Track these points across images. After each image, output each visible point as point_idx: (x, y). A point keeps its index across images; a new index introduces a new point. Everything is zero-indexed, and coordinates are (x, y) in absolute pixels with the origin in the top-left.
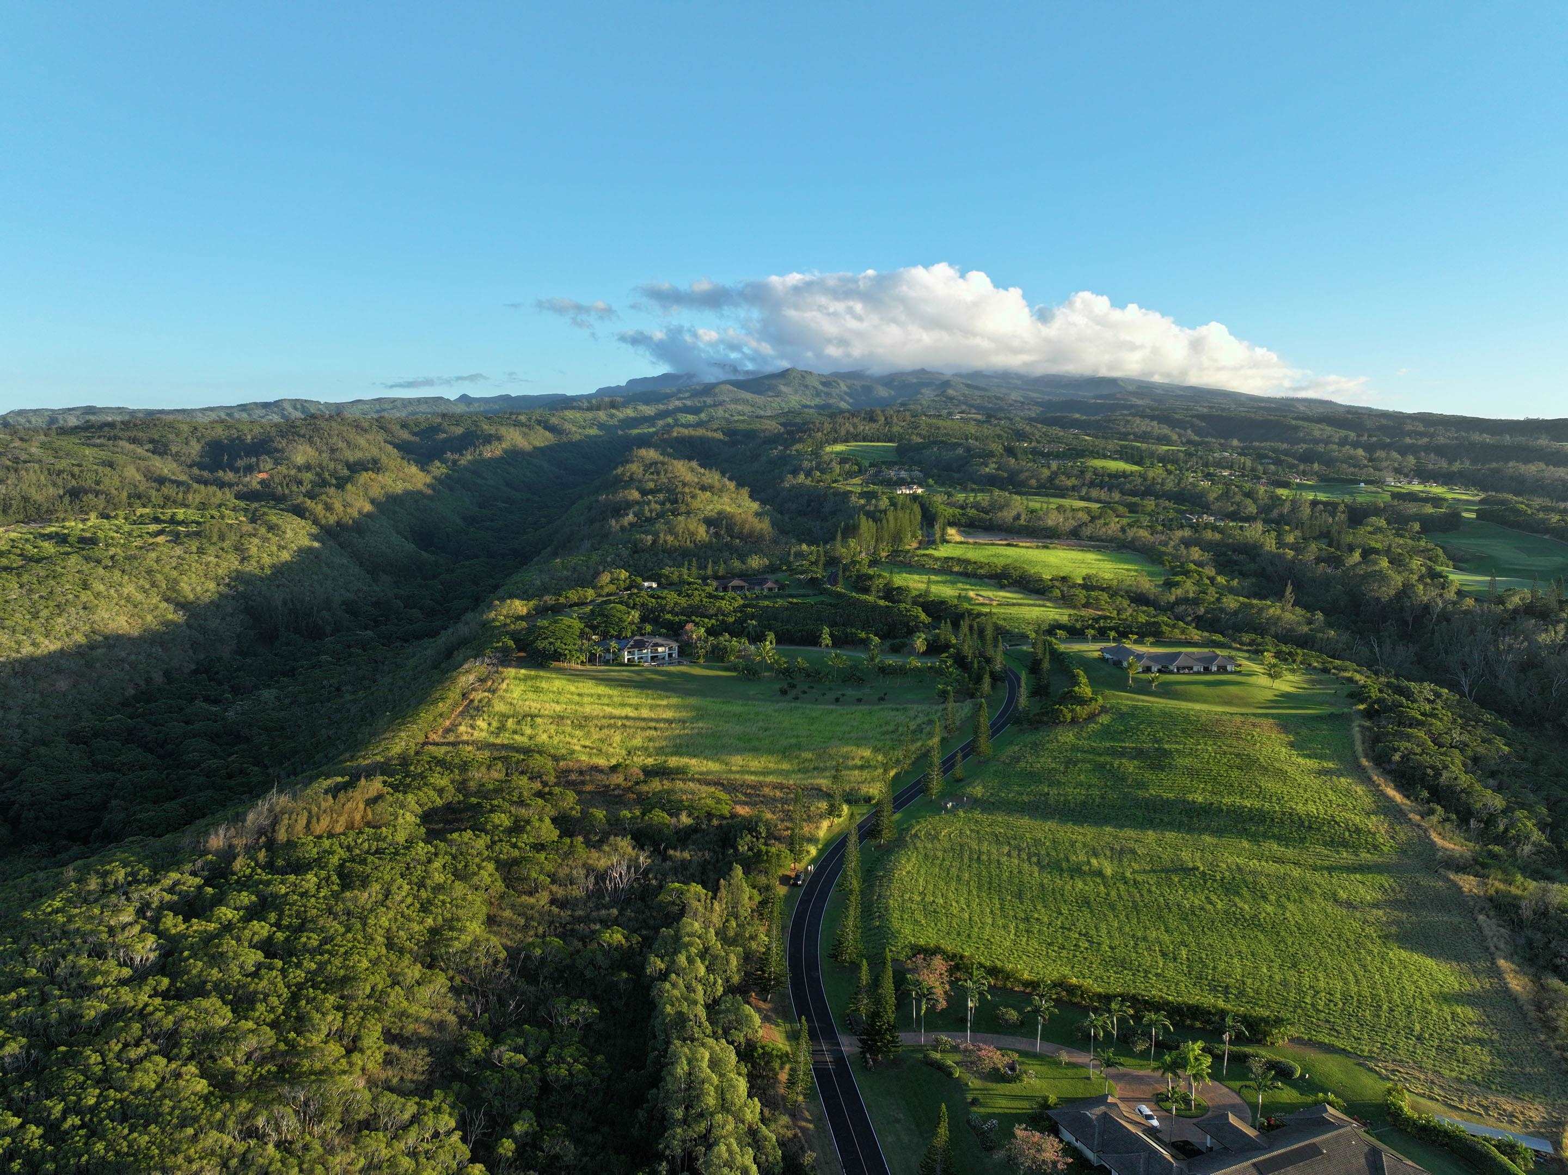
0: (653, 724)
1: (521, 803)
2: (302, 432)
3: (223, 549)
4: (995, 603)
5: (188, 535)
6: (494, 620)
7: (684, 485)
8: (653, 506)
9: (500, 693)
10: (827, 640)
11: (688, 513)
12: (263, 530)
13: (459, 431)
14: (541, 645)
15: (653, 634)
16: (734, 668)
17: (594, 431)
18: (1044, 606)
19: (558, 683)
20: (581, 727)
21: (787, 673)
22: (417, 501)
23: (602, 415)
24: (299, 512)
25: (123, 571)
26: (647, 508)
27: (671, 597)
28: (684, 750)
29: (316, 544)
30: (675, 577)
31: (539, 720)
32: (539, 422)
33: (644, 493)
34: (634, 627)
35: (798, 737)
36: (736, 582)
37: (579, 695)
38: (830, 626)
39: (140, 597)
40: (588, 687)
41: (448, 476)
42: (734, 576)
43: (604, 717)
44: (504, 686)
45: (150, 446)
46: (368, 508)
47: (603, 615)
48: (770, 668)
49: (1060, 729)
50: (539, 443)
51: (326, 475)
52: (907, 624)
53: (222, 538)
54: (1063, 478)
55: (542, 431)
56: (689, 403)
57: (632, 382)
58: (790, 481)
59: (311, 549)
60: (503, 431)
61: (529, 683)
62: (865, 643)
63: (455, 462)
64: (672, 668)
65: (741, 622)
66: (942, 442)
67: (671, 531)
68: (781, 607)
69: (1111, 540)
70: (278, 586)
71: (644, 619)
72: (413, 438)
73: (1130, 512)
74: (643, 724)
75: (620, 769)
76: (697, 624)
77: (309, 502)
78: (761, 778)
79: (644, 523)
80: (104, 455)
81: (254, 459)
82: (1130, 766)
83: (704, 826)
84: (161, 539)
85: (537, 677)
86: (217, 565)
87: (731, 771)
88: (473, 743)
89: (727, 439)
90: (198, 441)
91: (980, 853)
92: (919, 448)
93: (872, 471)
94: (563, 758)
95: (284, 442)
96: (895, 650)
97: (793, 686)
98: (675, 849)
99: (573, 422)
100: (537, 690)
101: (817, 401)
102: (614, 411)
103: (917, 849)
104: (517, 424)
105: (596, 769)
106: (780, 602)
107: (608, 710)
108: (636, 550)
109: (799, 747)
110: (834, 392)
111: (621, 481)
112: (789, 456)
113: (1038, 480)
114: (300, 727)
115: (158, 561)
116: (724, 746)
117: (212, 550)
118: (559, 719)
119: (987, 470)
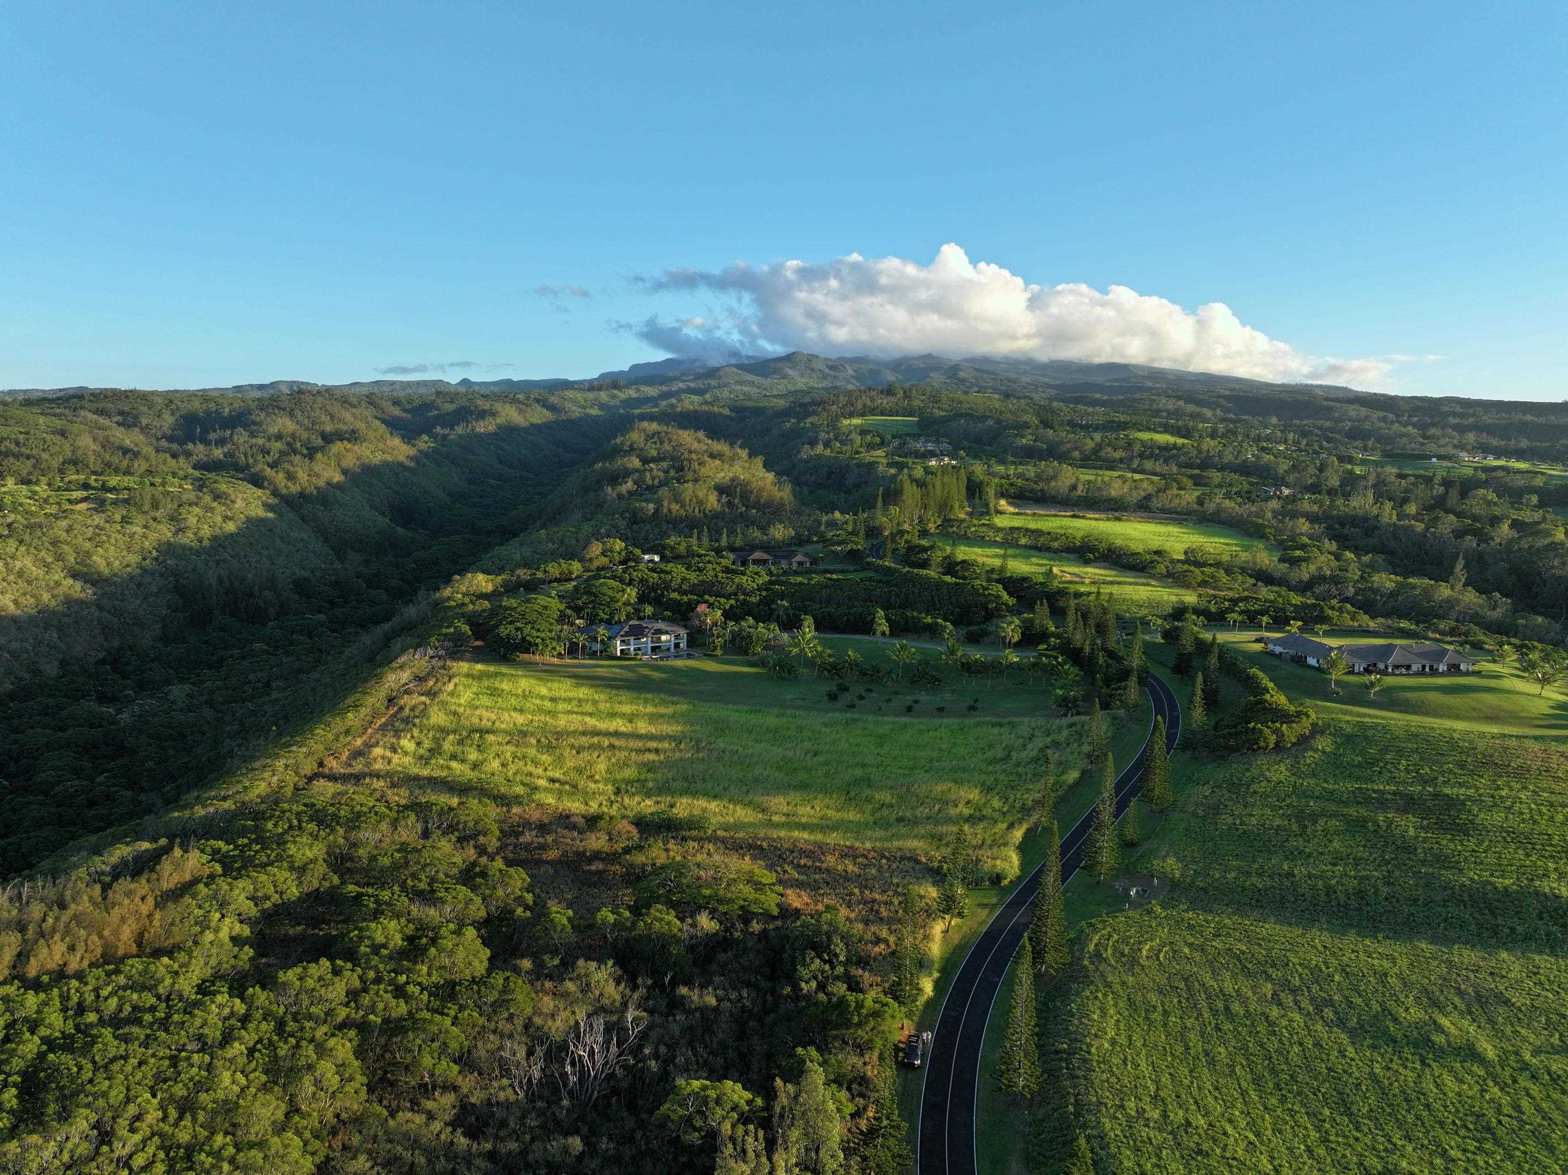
0: (653, 744)
1: (428, 897)
2: (283, 405)
3: (155, 519)
4: (1087, 581)
5: (115, 503)
6: (449, 599)
7: (690, 452)
8: (655, 472)
9: (443, 697)
10: (882, 625)
11: (696, 481)
12: (207, 499)
13: (451, 407)
14: (504, 631)
15: (654, 617)
16: (763, 663)
17: (594, 412)
18: (1148, 585)
19: (525, 684)
20: (550, 748)
21: (834, 670)
22: (397, 475)
23: (603, 396)
24: (257, 481)
25: (21, 542)
26: (648, 474)
27: (678, 571)
28: (699, 785)
29: (271, 515)
30: (682, 549)
31: (491, 738)
32: (538, 401)
33: (645, 461)
34: (629, 609)
35: (864, 766)
36: (758, 555)
37: (553, 700)
38: (884, 609)
39: (36, 572)
40: (564, 688)
41: (435, 451)
42: (753, 548)
43: (584, 733)
44: (450, 687)
45: (120, 418)
46: (338, 477)
47: (589, 593)
48: (810, 663)
49: (1261, 761)
50: (536, 420)
51: (298, 445)
52: (986, 609)
53: (155, 505)
54: (1109, 449)
55: (540, 408)
56: (692, 385)
57: (635, 367)
58: (806, 452)
59: (262, 521)
60: (498, 406)
61: (486, 683)
62: (933, 631)
63: (445, 437)
64: (679, 663)
65: (767, 602)
66: (967, 414)
67: (677, 498)
68: (817, 584)
69: (1189, 513)
70: (218, 562)
71: (642, 599)
72: (405, 415)
73: (1196, 484)
74: (639, 744)
75: (602, 824)
76: (711, 606)
77: (269, 470)
78: (819, 837)
79: (645, 490)
80: (58, 423)
81: (229, 432)
82: (1408, 826)
83: (737, 934)
84: (83, 506)
85: (497, 674)
86: (144, 536)
87: (770, 824)
88: (388, 775)
89: (733, 414)
90: (172, 414)
91: (1226, 998)
92: (944, 421)
93: (896, 442)
94: (517, 800)
95: (263, 415)
96: (973, 639)
97: (844, 689)
98: (689, 983)
99: (574, 401)
100: (494, 693)
101: (825, 384)
102: (616, 392)
103: (1109, 985)
104: (514, 401)
105: (564, 820)
106: (816, 578)
107: (591, 722)
108: (635, 519)
109: (868, 782)
110: (842, 375)
111: (621, 450)
112: (803, 428)
113: (1081, 453)
114: (203, 734)
115: (69, 530)
116: (756, 781)
117: (140, 519)
118: (519, 736)
119: (1024, 441)
